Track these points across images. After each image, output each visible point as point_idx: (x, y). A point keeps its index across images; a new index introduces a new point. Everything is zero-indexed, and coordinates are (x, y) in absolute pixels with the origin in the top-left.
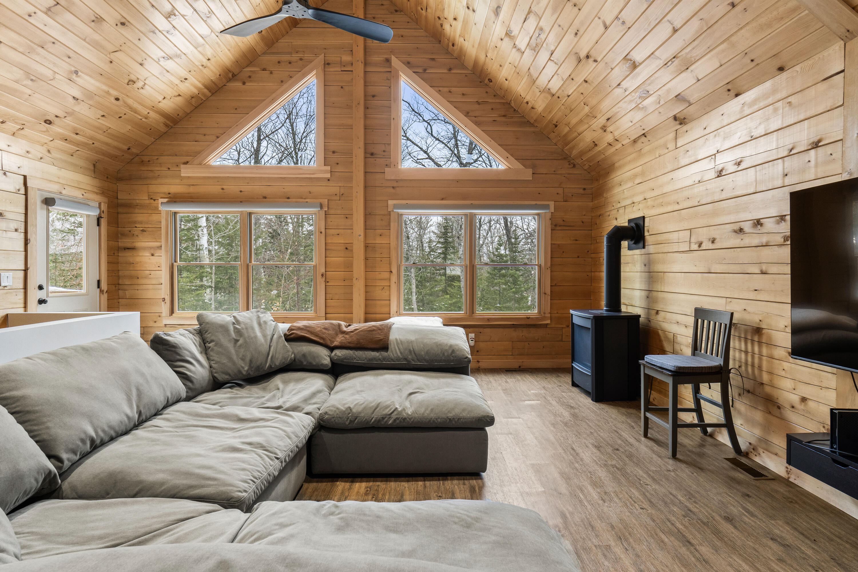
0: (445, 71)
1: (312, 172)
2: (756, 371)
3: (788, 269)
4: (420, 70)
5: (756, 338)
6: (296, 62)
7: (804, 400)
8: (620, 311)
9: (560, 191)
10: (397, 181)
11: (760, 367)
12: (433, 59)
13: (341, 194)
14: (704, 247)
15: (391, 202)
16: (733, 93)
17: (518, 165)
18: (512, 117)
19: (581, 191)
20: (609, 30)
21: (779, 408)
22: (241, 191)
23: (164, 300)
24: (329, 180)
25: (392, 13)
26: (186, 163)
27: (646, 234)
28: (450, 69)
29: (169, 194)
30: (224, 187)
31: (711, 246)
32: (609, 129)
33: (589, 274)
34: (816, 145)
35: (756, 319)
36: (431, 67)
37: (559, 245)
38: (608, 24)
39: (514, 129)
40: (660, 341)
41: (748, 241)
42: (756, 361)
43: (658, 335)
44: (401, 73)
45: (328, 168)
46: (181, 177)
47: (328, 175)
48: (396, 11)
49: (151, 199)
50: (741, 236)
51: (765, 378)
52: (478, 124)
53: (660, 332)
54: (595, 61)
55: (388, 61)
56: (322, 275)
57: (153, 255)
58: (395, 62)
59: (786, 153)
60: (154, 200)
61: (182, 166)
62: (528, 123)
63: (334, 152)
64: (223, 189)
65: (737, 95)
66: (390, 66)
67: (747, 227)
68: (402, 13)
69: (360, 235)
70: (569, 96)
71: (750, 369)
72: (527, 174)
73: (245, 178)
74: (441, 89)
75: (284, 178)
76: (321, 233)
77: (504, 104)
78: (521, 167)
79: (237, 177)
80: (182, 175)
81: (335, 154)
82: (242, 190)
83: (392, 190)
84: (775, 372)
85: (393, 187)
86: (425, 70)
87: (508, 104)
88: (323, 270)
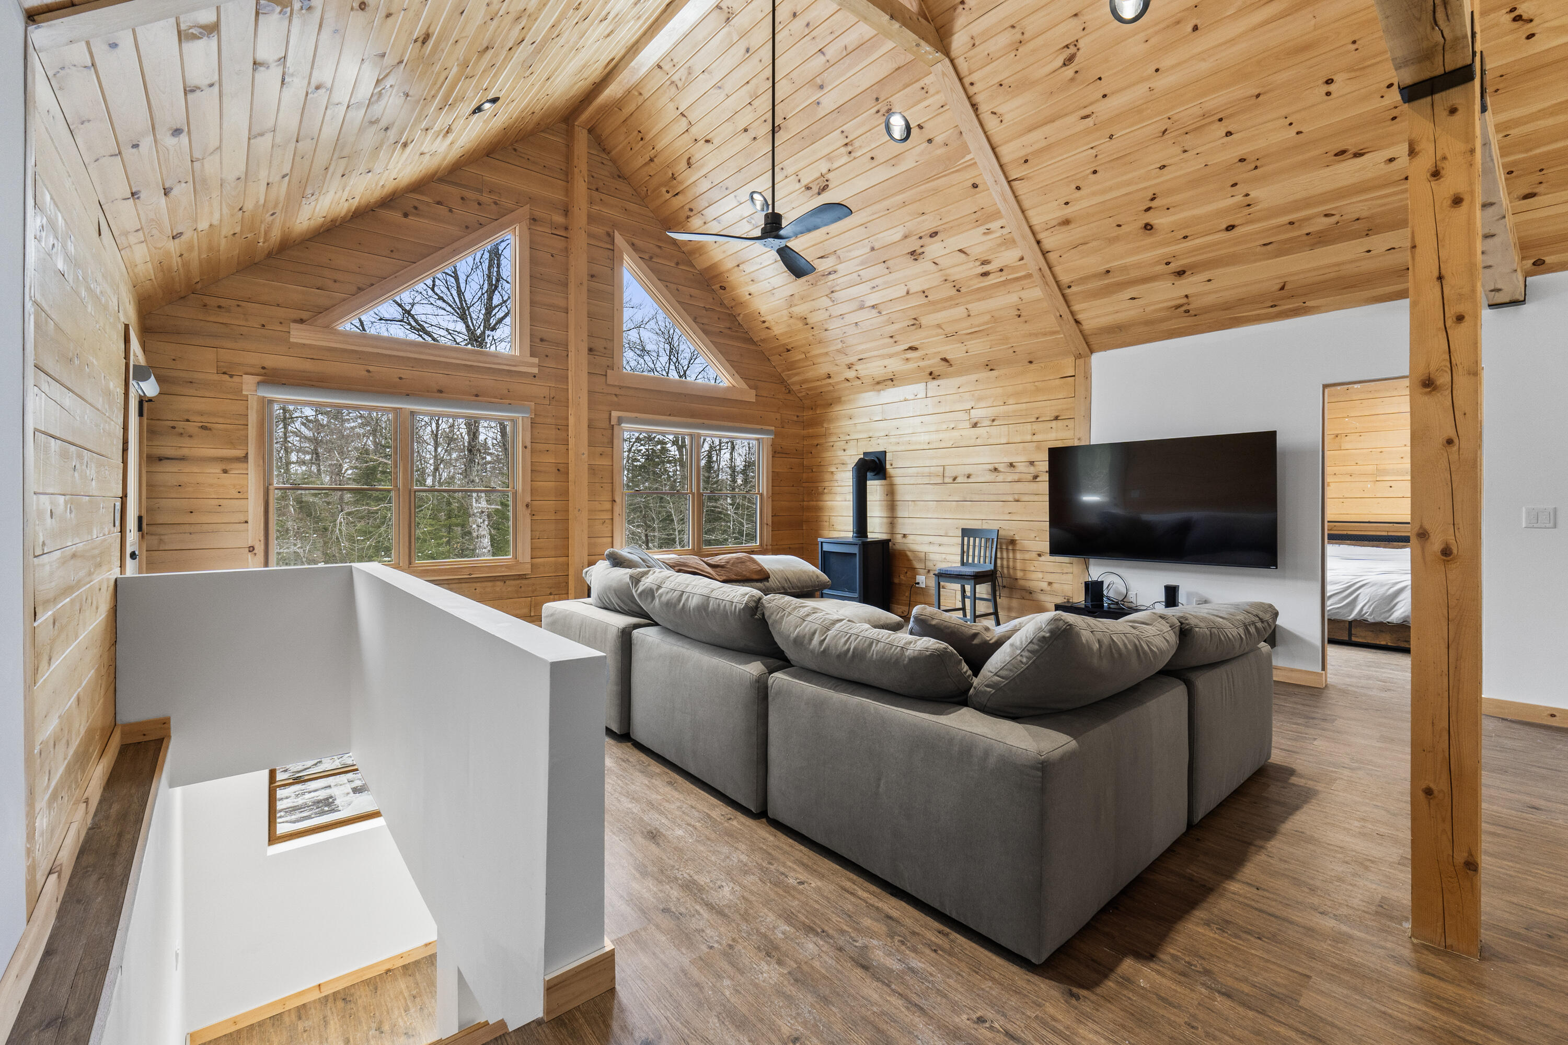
0: (673, 265)
1: (513, 364)
2: (1011, 571)
3: (1047, 498)
4: (646, 256)
5: (1010, 548)
6: (489, 205)
7: (1050, 584)
8: (867, 537)
9: (778, 416)
10: (621, 387)
11: (1014, 568)
12: (660, 247)
13: (552, 396)
14: (958, 480)
15: (615, 414)
16: (989, 368)
17: (742, 385)
18: (737, 332)
19: (795, 418)
20: (908, 297)
21: (1031, 593)
22: (400, 378)
23: (252, 549)
24: (535, 377)
25: (614, 178)
26: (302, 321)
27: (888, 466)
28: (677, 264)
29: (263, 368)
30: (371, 368)
31: (966, 480)
32: (855, 367)
33: (802, 503)
34: (1056, 418)
35: (1012, 533)
36: (657, 256)
37: (778, 473)
38: (910, 292)
39: (739, 345)
40: (909, 560)
41: (1001, 477)
42: (1011, 564)
43: (907, 556)
44: (625, 257)
45: (536, 360)
46: (290, 342)
47: (535, 370)
48: (619, 177)
49: (224, 373)
50: (996, 474)
51: (1019, 574)
52: (705, 332)
53: (909, 554)
54: (880, 312)
55: (610, 236)
56: (527, 506)
57: (225, 471)
58: (619, 239)
59: (1034, 420)
60: (231, 376)
61: (293, 325)
62: (751, 341)
63: (542, 340)
64: (368, 371)
65: (991, 370)
66: (613, 243)
67: (1001, 467)
68: (625, 181)
69: (583, 454)
70: (826, 330)
71: (1005, 571)
72: (751, 396)
73: (409, 358)
74: (668, 284)
75: (471, 366)
76: (526, 447)
77: (729, 315)
78: (745, 386)
79: (394, 356)
80: (292, 340)
81: (543, 343)
82: (402, 376)
83: (615, 399)
84: (1028, 569)
85: (616, 395)
86: (651, 258)
87: (733, 318)
88: (528, 499)
